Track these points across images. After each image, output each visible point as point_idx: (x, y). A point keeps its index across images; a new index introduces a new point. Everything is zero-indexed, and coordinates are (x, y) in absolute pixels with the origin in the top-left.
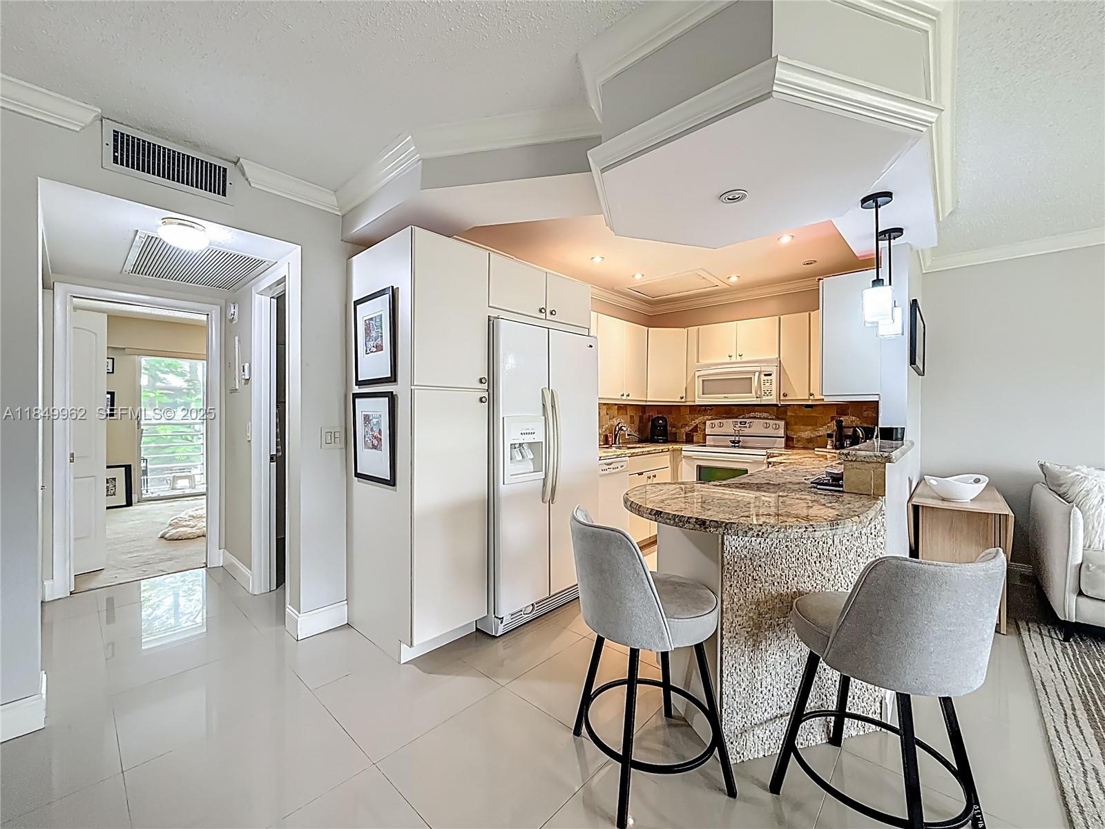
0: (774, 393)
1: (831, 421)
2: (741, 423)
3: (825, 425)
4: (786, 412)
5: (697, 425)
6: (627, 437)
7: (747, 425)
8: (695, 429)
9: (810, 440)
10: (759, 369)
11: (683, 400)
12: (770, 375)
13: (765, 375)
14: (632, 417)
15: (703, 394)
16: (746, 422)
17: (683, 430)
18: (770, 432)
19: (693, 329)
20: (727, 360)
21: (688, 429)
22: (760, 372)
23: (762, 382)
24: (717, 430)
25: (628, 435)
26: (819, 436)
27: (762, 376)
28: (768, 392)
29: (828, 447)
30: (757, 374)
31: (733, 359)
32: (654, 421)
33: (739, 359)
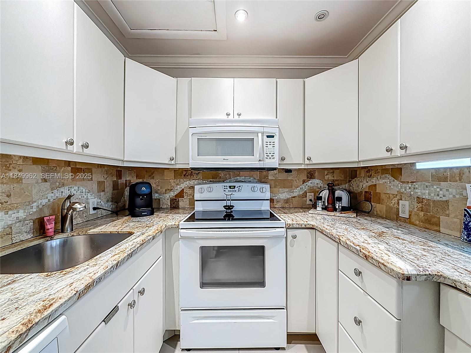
0: (276, 156)
1: (303, 183)
2: (230, 187)
3: (298, 187)
4: (268, 177)
5: (183, 189)
6: (92, 212)
7: (236, 189)
8: (181, 194)
9: (287, 201)
10: (261, 129)
11: (173, 162)
12: (273, 137)
13: (268, 137)
14: (100, 184)
15: (198, 156)
16: (235, 187)
17: (167, 196)
18: (258, 195)
19: (184, 81)
20: (225, 117)
21: (172, 194)
22: (263, 133)
23: (265, 143)
24: (207, 195)
25: (94, 209)
26: (294, 197)
27: (265, 137)
28: (270, 155)
29: (318, 209)
30: (260, 135)
31: (231, 117)
32: (133, 188)
33: (236, 117)
